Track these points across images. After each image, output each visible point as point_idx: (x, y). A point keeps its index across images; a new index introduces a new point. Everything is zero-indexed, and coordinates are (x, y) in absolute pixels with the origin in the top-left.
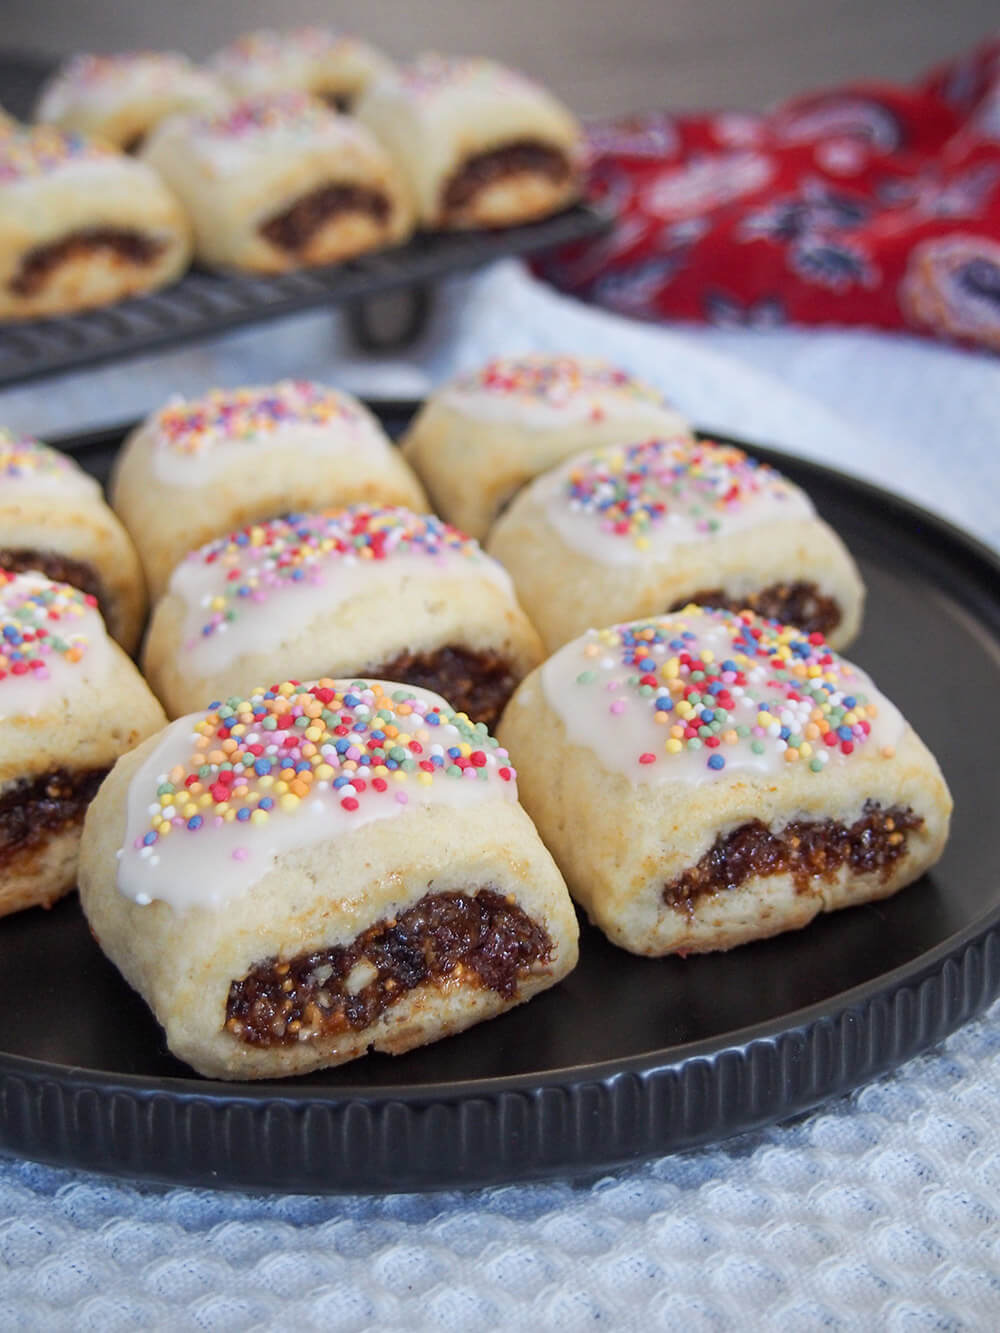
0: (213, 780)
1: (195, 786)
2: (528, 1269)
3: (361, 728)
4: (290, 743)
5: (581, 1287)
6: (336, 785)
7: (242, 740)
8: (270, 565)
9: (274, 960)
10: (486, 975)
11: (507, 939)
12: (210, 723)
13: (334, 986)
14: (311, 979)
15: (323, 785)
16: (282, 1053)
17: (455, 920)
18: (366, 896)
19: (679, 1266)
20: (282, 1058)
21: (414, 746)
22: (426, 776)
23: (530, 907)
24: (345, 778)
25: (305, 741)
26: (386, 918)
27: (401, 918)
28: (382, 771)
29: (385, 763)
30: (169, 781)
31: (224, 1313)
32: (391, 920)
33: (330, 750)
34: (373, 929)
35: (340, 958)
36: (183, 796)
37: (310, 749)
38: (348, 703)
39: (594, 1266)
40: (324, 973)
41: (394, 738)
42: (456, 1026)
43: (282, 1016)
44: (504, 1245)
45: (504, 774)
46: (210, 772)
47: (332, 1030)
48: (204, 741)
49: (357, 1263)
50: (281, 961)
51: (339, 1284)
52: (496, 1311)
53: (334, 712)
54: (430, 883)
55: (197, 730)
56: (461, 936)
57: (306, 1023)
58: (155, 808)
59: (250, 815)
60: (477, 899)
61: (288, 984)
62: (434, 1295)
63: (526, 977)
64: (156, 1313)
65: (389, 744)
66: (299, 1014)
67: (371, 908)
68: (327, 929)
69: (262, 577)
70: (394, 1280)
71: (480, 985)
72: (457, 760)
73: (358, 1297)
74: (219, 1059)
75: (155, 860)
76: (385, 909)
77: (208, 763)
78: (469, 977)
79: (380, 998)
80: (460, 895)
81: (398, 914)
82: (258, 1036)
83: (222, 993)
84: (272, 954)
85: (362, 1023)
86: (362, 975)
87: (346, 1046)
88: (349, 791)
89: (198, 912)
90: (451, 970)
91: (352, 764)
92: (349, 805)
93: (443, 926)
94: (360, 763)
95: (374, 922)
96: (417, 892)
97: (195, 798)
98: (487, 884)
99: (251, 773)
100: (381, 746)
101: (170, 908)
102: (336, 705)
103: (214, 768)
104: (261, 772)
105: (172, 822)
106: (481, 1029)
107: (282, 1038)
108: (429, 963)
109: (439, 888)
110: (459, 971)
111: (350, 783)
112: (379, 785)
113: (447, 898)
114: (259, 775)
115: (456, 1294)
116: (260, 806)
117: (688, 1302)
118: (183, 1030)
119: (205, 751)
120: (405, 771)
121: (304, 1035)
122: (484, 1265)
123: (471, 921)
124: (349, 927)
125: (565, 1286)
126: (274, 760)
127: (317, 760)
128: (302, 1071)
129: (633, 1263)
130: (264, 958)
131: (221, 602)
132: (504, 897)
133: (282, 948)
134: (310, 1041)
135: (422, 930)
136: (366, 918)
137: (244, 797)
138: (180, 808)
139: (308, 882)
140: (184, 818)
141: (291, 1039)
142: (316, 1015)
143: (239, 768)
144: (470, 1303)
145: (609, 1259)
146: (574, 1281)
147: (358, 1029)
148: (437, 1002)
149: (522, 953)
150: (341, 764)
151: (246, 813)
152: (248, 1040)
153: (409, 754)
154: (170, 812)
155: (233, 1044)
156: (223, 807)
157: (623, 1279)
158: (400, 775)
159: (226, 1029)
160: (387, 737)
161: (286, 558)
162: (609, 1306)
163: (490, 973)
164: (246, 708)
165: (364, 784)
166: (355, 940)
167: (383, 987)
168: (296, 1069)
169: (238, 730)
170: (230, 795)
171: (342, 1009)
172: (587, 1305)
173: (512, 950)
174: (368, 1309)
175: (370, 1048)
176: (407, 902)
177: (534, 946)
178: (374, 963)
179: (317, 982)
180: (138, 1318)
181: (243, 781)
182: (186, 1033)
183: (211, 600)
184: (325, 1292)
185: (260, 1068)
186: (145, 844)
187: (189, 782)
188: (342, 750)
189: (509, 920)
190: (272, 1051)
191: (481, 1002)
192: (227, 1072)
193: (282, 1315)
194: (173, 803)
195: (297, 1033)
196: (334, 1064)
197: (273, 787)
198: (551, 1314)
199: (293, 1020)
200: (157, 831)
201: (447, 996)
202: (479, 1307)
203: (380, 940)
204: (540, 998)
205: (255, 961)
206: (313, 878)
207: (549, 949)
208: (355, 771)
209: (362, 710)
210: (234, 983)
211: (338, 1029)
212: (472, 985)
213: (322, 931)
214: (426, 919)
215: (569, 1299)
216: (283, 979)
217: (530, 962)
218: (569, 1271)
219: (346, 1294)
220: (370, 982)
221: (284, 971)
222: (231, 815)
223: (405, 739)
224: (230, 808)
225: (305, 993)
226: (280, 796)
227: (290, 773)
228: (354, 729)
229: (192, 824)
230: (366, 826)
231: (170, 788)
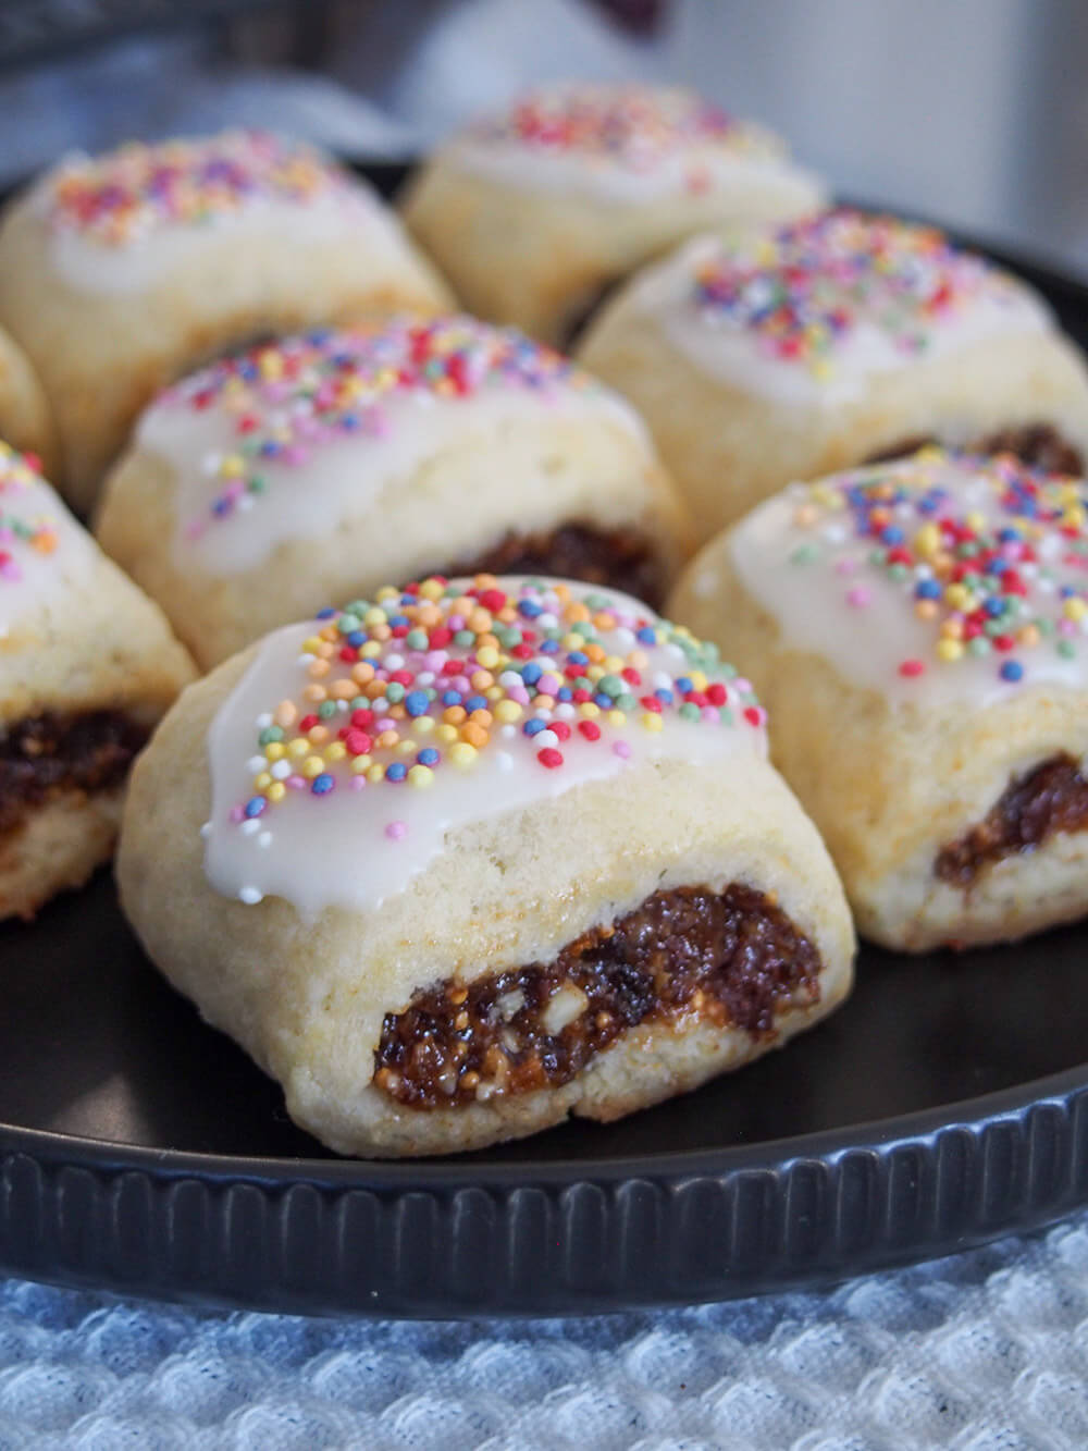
0: (343, 724)
1: (318, 732)
2: (837, 1356)
3: (552, 648)
4: (450, 670)
5: (916, 1371)
6: (528, 730)
7: (379, 666)
8: (304, 409)
9: (448, 984)
10: (734, 1006)
11: (764, 956)
12: (326, 639)
13: (525, 1023)
14: (494, 1013)
15: (510, 731)
16: (450, 1118)
17: (694, 927)
18: (577, 891)
19: (1042, 1338)
20: (451, 1125)
21: (629, 675)
22: (655, 719)
23: (796, 909)
24: (540, 720)
25: (474, 667)
26: (601, 924)
27: (622, 924)
28: (591, 711)
29: (594, 700)
30: (276, 723)
31: (432, 1422)
32: (608, 928)
33: (515, 680)
34: (583, 939)
35: (535, 982)
36: (301, 746)
37: (484, 679)
38: (525, 610)
39: (929, 1343)
40: (512, 1003)
41: (601, 663)
42: (688, 1080)
43: (453, 1064)
44: (800, 1326)
45: (751, 716)
46: (337, 711)
47: (523, 1084)
48: (322, 665)
49: (604, 1357)
50: (458, 984)
51: (585, 1385)
52: (806, 1409)
53: (508, 624)
54: (662, 875)
55: (308, 649)
56: (702, 953)
57: (487, 1075)
58: (258, 762)
59: (406, 775)
60: (723, 898)
61: (462, 1019)
62: (719, 1394)
63: (786, 1010)
64: (340, 1425)
65: (597, 672)
66: (477, 1060)
67: (582, 910)
68: (522, 939)
69: (295, 425)
70: (657, 1378)
71: (726, 1022)
72: (689, 697)
73: (615, 1401)
74: (361, 1128)
75: (266, 839)
76: (600, 911)
77: (333, 697)
78: (713, 1010)
79: (591, 1037)
80: (701, 891)
81: (616, 920)
82: (418, 1094)
83: (371, 1031)
84: (445, 974)
85: (563, 1074)
86: (565, 1007)
87: (539, 1109)
88: (549, 739)
89: (337, 915)
90: (687, 999)
91: (547, 702)
92: (548, 759)
93: (678, 935)
94: (559, 699)
95: (585, 929)
96: (646, 886)
97: (319, 748)
98: (738, 875)
99: (399, 713)
100: (584, 674)
101: (291, 908)
102: (509, 614)
103: (343, 705)
104: (415, 712)
105: (287, 783)
106: (722, 1086)
107: (452, 1097)
108: (658, 988)
109: (675, 880)
110: (699, 1000)
111: (549, 728)
112: (588, 731)
113: (684, 896)
114: (411, 715)
115: (748, 1390)
116: (420, 759)
117: (1062, 1383)
118: (313, 1084)
119: (324, 679)
120: (625, 712)
121: (486, 1091)
122: (779, 1351)
123: (715, 929)
124: (551, 936)
125: (894, 1371)
126: (432, 694)
127: (495, 693)
128: (477, 1144)
129: (978, 1337)
130: (433, 981)
131: (237, 465)
132: (763, 895)
133: (458, 968)
134: (491, 1104)
135: (649, 943)
136: (574, 924)
137: (394, 746)
138: (299, 765)
139: (493, 870)
140: (306, 778)
141: (465, 1097)
142: (502, 1063)
143: (381, 705)
144: (769, 1401)
145: (946, 1334)
146: (905, 1365)
147: (558, 1084)
148: (667, 1046)
149: (784, 976)
150: (532, 700)
151: (401, 771)
152: (406, 1101)
153: (624, 687)
154: (283, 769)
155: (380, 1106)
156: (364, 761)
157: (968, 1360)
158: (617, 717)
159: (376, 1084)
160: (592, 661)
161: (326, 396)
162: (959, 1393)
163: (739, 1003)
164: (378, 617)
165: (569, 731)
166: (558, 955)
167: (594, 1024)
168: (468, 1141)
169: (371, 649)
170: (372, 744)
171: (536, 1056)
172: (927, 1394)
173: (770, 972)
174: (632, 1416)
175: (571, 1112)
176: (629, 902)
177: (800, 966)
178: (583, 988)
179: (501, 1017)
180: (315, 1433)
181: (391, 724)
182: (318, 1089)
183: (221, 462)
184: (568, 1396)
185: (417, 1140)
186: (247, 815)
187: (305, 726)
188: (532, 679)
189: (766, 928)
190: (436, 1115)
191: (725, 1046)
192: (371, 1146)
193: (518, 1426)
194: (287, 755)
195: (473, 1090)
196: (520, 1134)
197: (436, 735)
198: (881, 1406)
199: (468, 1070)
200: (264, 794)
201: (682, 1036)
202: (782, 1407)
203: (590, 956)
204: (800, 1040)
205: (420, 986)
206: (501, 865)
207: (817, 969)
208: (552, 710)
209: (549, 621)
210: (388, 1016)
211: (532, 1083)
212: (715, 1022)
213: (515, 941)
214: (656, 927)
215: (903, 1388)
216: (455, 1011)
217: (792, 989)
218: (896, 1353)
219: (598, 1397)
220: (578, 1015)
221: (461, 999)
222: (378, 773)
223: (617, 665)
224: (374, 764)
225: (484, 1032)
226: (449, 745)
227: (458, 713)
228: (543, 649)
229: (317, 787)
230: (573, 791)
231: (278, 733)
